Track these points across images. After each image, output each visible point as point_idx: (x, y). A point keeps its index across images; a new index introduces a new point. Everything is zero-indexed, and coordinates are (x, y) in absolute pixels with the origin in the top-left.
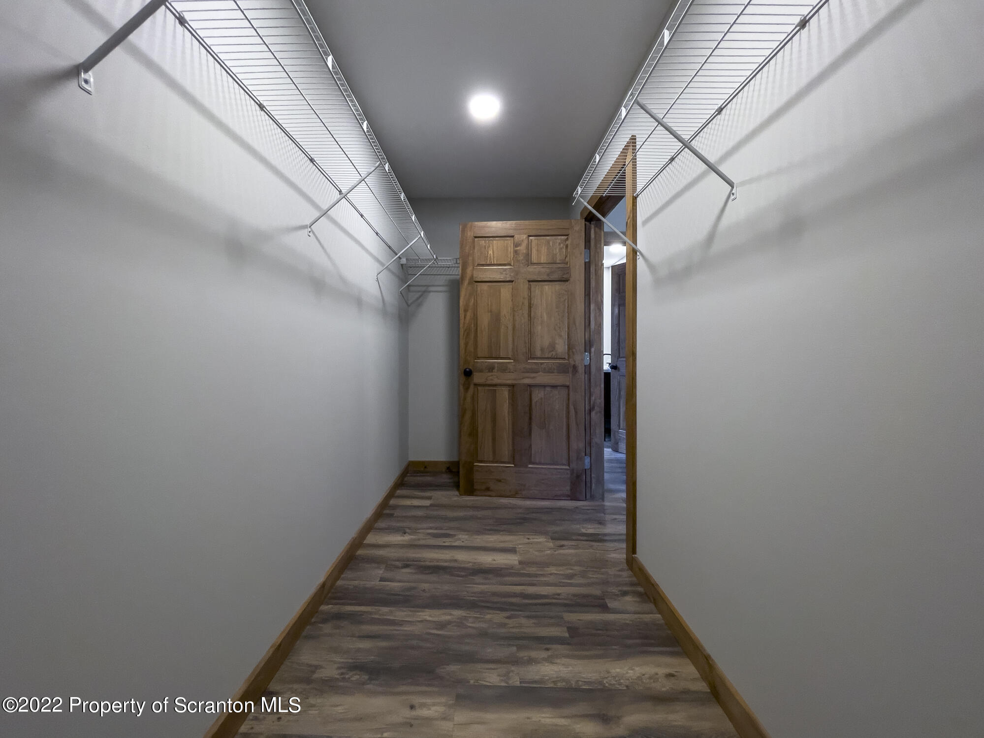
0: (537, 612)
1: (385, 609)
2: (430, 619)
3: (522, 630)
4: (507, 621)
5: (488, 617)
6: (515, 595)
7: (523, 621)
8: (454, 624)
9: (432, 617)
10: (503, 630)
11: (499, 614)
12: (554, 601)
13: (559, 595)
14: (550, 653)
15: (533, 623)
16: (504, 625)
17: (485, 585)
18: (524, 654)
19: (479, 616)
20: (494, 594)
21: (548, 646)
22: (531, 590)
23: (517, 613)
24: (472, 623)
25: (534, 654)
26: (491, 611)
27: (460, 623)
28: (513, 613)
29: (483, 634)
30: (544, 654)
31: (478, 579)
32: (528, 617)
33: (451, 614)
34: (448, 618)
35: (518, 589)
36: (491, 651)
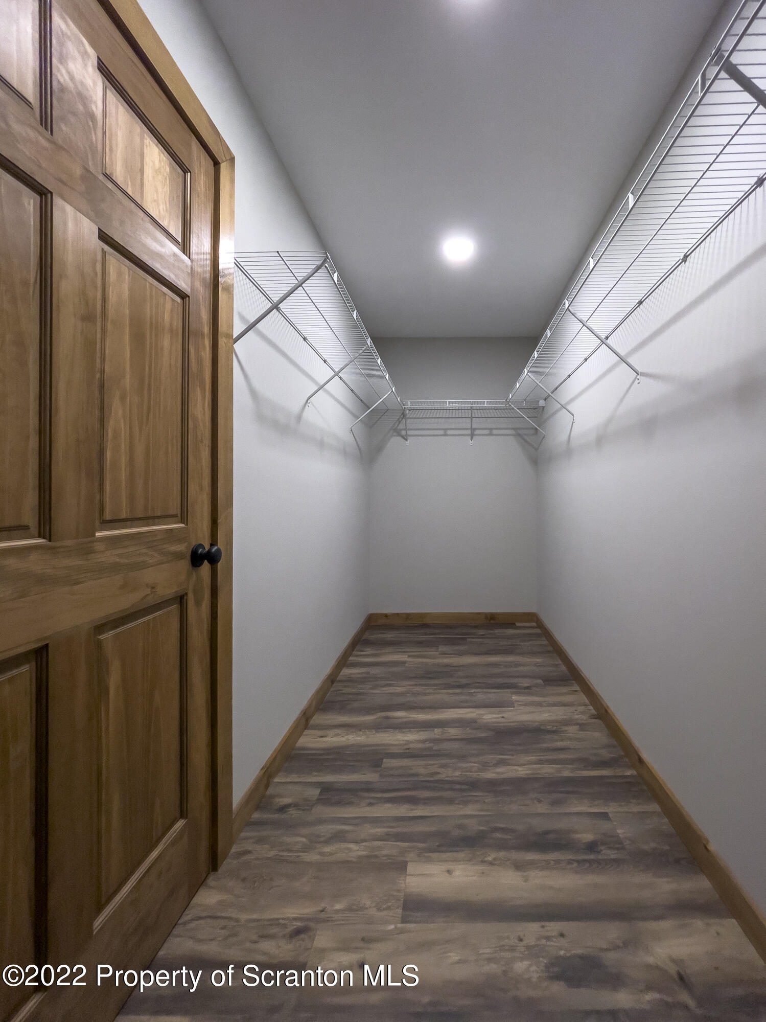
0: (405, 781)
1: (566, 773)
2: (516, 768)
3: (425, 762)
4: (439, 770)
5: (457, 773)
6: (427, 801)
7: (422, 771)
8: (491, 764)
9: (515, 770)
10: (443, 761)
11: (447, 777)
12: (379, 795)
13: (371, 804)
14: (407, 747)
15: (412, 769)
16: (443, 766)
17: (461, 816)
18: (428, 745)
19: (467, 774)
20: (450, 801)
21: (407, 751)
22: (403, 810)
23: (428, 779)
24: (474, 766)
25: (420, 746)
26: (454, 779)
27: (485, 766)
28: (432, 779)
29: (462, 758)
30: (411, 746)
31: (474, 827)
32: (417, 775)
33: (497, 773)
34: (499, 770)
35: (420, 811)
36: (456, 745)
